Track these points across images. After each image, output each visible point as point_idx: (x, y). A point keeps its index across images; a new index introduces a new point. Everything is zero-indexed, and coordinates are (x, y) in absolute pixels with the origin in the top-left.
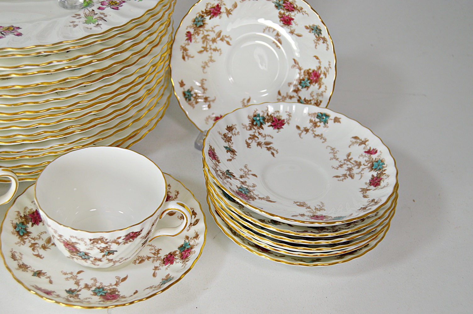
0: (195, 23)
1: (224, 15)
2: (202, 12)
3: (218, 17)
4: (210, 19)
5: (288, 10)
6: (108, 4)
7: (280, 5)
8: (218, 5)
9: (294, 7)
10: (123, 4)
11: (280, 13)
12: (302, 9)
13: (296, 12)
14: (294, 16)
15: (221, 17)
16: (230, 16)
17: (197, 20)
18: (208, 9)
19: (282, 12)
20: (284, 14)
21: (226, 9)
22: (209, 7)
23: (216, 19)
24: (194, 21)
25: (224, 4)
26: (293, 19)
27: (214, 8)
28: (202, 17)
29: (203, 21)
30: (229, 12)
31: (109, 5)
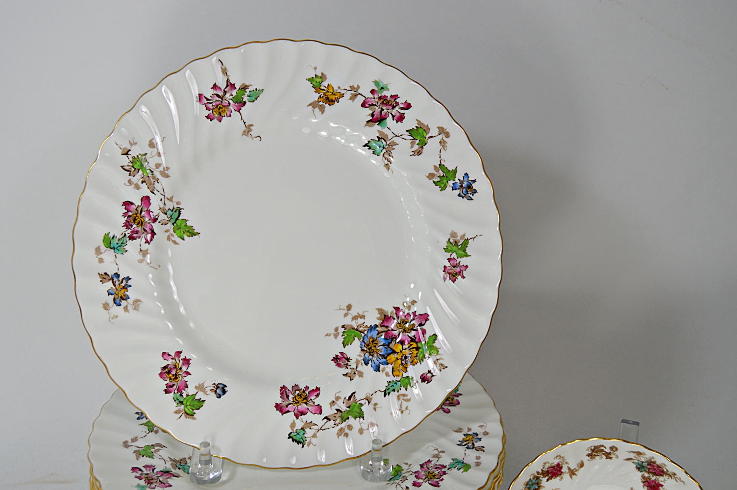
0: (528, 486)
1: (566, 476)
2: (538, 473)
3: (558, 478)
4: (548, 480)
5: (655, 474)
6: (424, 477)
7: (643, 467)
8: (558, 464)
9: (663, 472)
10: (444, 477)
11: (643, 477)
12: (675, 474)
13: (666, 477)
14: (663, 482)
15: (561, 478)
16: (574, 477)
17: (530, 483)
18: (545, 469)
19: (646, 475)
20: (649, 478)
21: (569, 469)
22: (547, 466)
23: (555, 481)
24: (527, 484)
25: (567, 463)
26: (662, 486)
27: (553, 467)
28: (538, 478)
29: (538, 484)
30: (572, 473)
31: (426, 478)
